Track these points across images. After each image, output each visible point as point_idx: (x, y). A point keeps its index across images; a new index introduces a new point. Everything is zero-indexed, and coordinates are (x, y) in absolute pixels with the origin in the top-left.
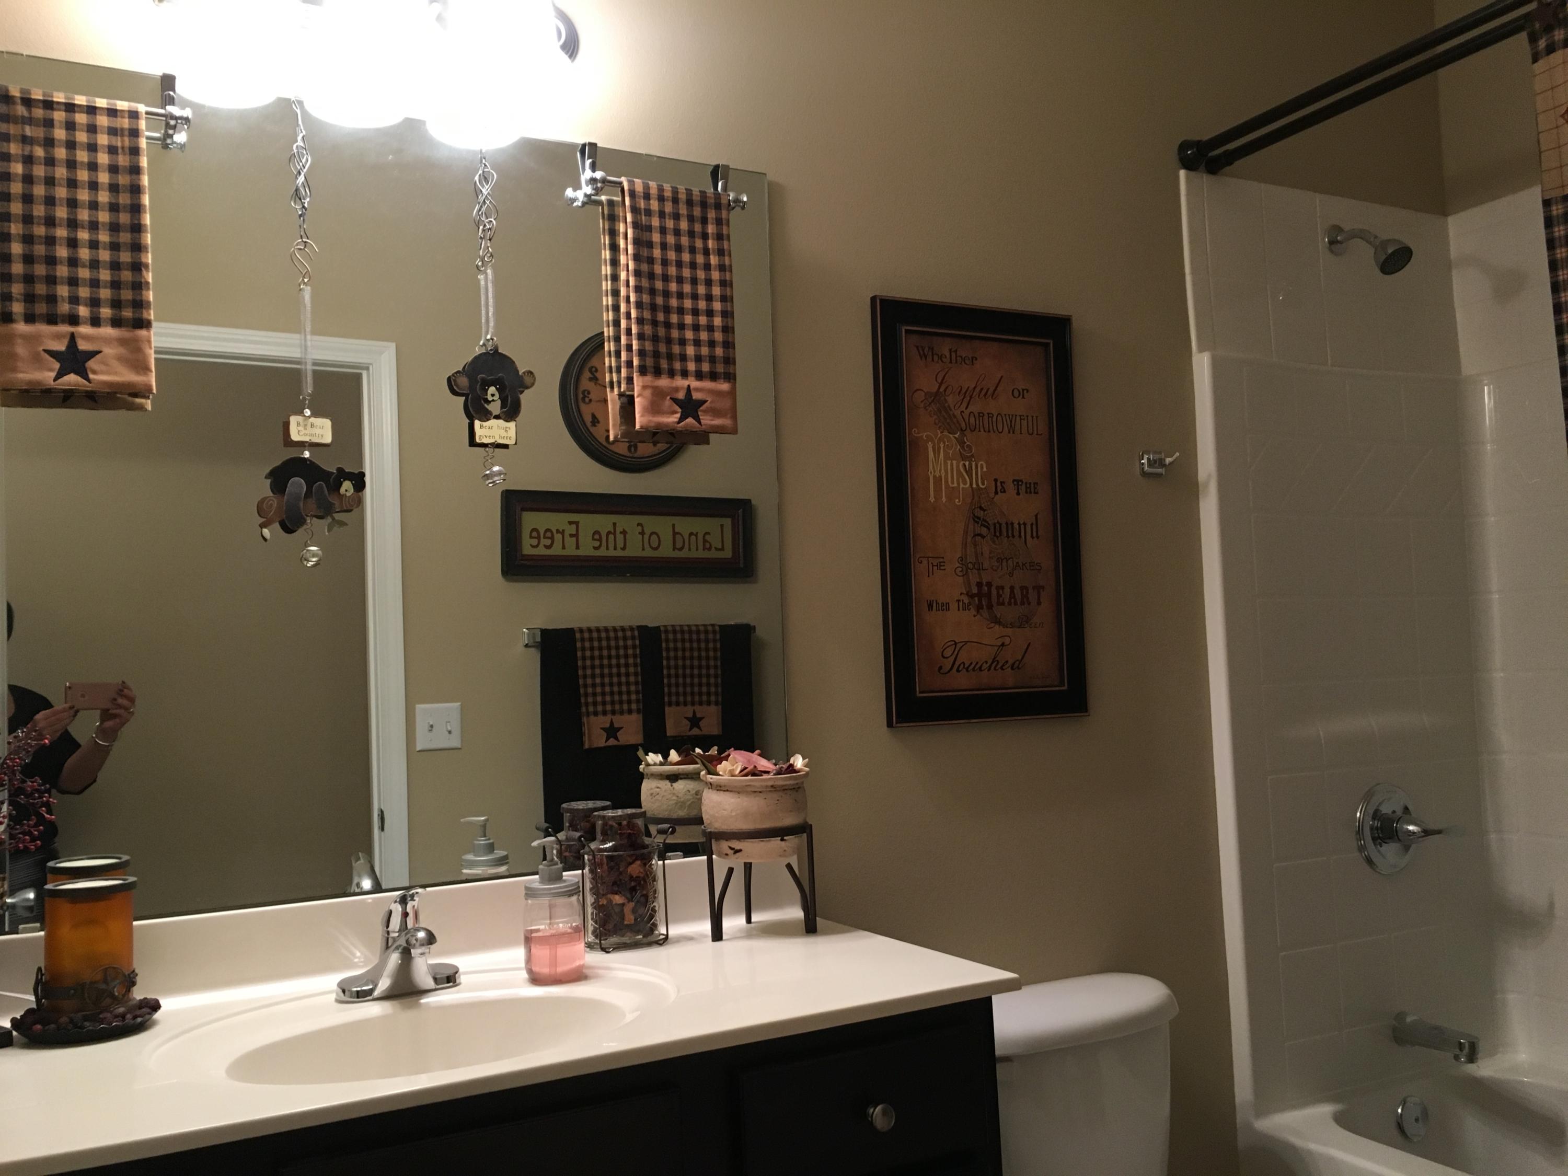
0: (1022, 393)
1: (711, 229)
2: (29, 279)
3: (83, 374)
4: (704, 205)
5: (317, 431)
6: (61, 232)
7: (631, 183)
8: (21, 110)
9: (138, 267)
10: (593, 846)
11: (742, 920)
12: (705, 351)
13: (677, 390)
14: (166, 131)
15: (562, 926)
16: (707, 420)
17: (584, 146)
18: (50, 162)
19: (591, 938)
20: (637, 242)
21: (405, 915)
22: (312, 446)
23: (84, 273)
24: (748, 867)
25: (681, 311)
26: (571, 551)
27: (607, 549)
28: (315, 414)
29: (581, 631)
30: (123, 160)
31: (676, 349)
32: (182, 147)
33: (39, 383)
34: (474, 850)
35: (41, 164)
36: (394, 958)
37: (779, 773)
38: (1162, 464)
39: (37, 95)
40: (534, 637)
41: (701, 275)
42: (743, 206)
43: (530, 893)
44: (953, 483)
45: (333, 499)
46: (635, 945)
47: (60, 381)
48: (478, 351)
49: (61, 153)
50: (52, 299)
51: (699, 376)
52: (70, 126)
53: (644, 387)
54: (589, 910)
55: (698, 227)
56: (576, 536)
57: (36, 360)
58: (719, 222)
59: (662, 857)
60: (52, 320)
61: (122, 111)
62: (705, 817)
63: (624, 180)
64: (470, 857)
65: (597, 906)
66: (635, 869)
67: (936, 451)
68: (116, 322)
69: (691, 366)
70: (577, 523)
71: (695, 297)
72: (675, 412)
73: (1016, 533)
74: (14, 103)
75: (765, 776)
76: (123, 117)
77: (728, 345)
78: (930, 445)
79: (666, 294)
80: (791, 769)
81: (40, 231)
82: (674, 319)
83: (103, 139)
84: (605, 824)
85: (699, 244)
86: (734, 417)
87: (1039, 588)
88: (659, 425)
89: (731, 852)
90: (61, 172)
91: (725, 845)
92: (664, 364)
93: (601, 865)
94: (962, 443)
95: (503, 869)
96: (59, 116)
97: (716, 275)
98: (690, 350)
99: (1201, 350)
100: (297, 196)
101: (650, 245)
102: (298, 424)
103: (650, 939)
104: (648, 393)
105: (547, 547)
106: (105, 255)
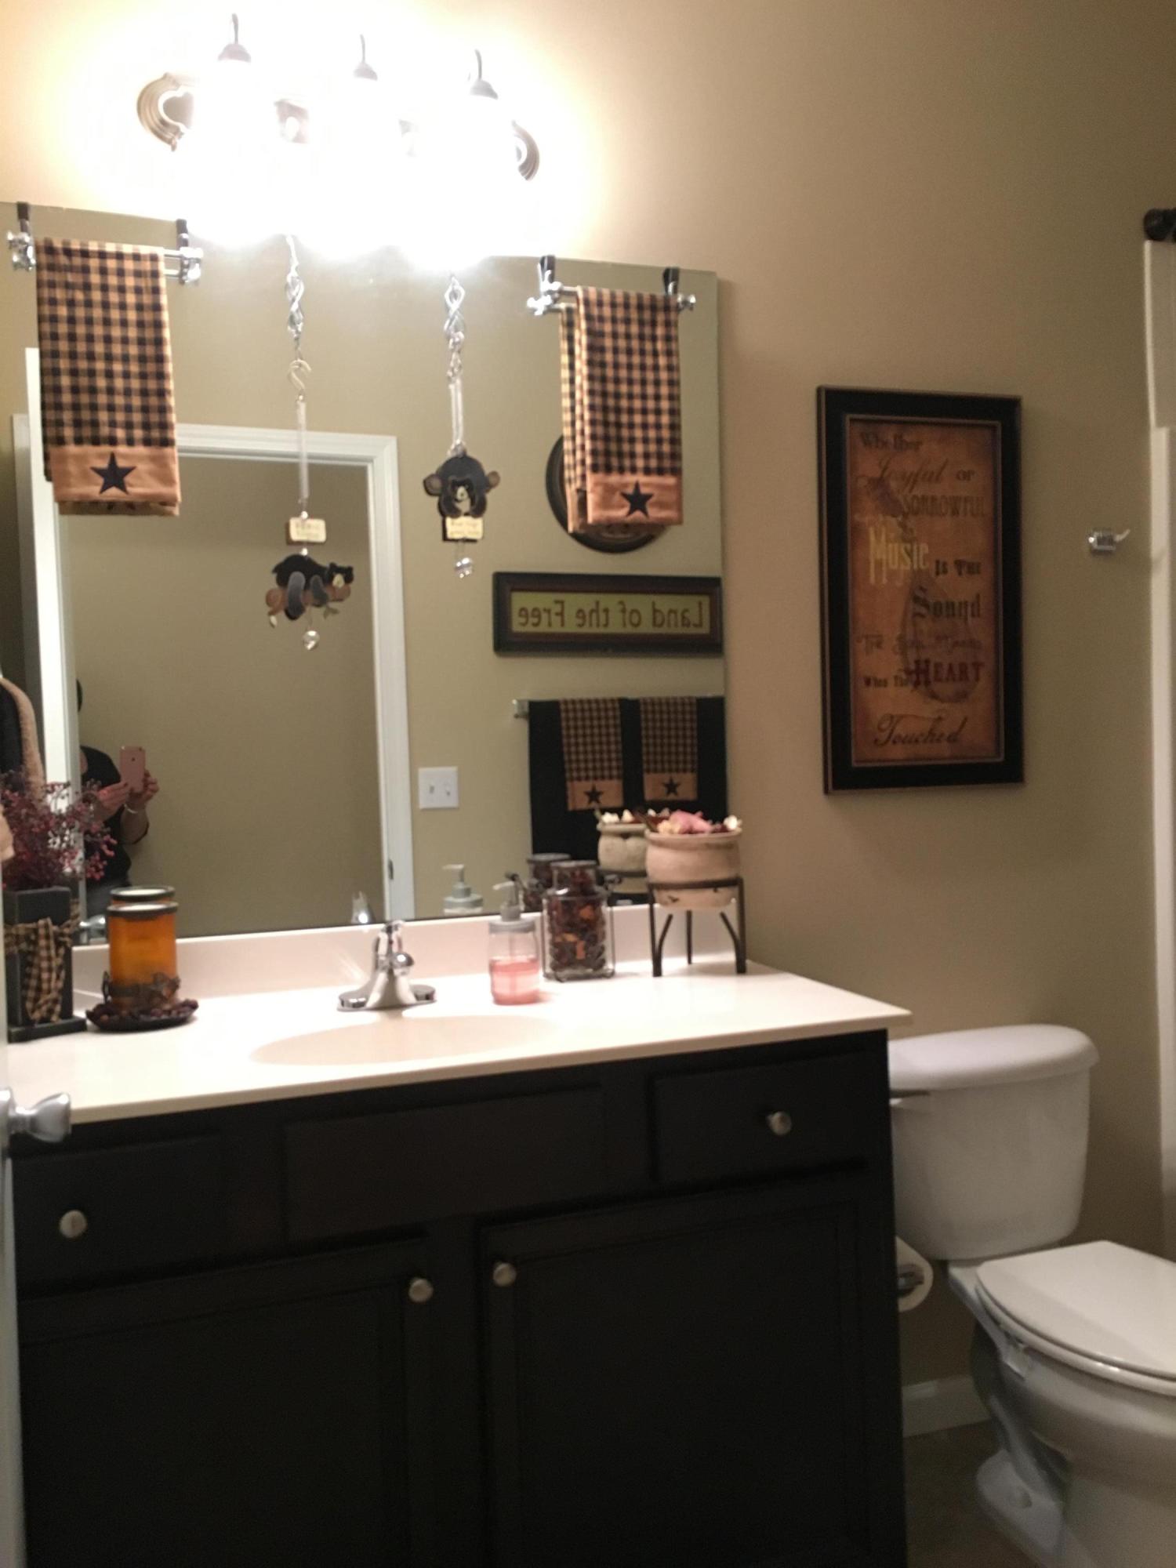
0: (967, 476)
1: (660, 331)
2: (76, 407)
3: (122, 486)
4: (654, 308)
5: (313, 531)
6: (100, 366)
7: (586, 292)
8: (63, 260)
9: (162, 393)
10: (550, 892)
11: (684, 960)
12: (652, 448)
13: (626, 485)
14: (182, 270)
15: (522, 958)
16: (654, 513)
17: (543, 259)
18: (89, 304)
19: (549, 970)
20: (591, 348)
21: (390, 942)
22: (309, 544)
23: (119, 400)
24: (689, 915)
25: (631, 411)
26: (556, 628)
27: (591, 625)
28: (311, 516)
29: (566, 702)
30: (147, 299)
31: (626, 447)
32: (196, 282)
33: (88, 496)
34: (455, 894)
35: (81, 306)
36: (382, 978)
37: (714, 832)
38: (1111, 541)
39: (75, 245)
40: (522, 707)
41: (650, 376)
42: (691, 307)
43: (493, 928)
44: (893, 564)
45: (327, 591)
46: (587, 977)
47: (105, 493)
48: (450, 454)
49: (97, 296)
50: (95, 424)
51: (647, 471)
52: (103, 271)
53: (596, 484)
54: (548, 947)
55: (647, 330)
56: (561, 614)
57: (85, 478)
58: (668, 324)
59: (611, 903)
60: (96, 441)
61: (145, 256)
62: (650, 870)
63: (579, 290)
64: (450, 899)
65: (554, 944)
66: (586, 913)
67: (877, 534)
68: (147, 442)
69: (640, 463)
70: (562, 603)
71: (644, 397)
72: (623, 507)
73: (956, 612)
74: (58, 254)
75: (700, 836)
76: (145, 260)
77: (675, 441)
78: (871, 531)
79: (617, 396)
80: (725, 829)
81: (83, 365)
82: (624, 418)
83: (130, 282)
84: (560, 875)
85: (648, 346)
86: (680, 509)
87: (977, 666)
88: (609, 519)
89: (669, 901)
90: (97, 313)
91: (664, 895)
92: (614, 462)
93: (556, 909)
94: (903, 526)
95: (478, 910)
96: (94, 263)
97: (664, 375)
98: (639, 448)
99: (1160, 424)
100: (292, 321)
101: (602, 350)
102: (297, 526)
103: (600, 972)
104: (599, 489)
105: (536, 625)
106: (135, 384)
